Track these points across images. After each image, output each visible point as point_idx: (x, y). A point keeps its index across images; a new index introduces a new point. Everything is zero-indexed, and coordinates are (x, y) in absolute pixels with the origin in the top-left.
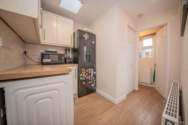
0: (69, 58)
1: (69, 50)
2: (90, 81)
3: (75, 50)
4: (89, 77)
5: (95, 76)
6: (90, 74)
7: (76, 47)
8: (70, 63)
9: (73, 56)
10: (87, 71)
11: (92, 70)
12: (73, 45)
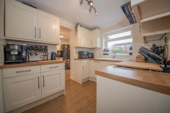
0: (59, 55)
1: (59, 52)
2: (68, 64)
3: (61, 52)
4: (68, 62)
5: (70, 62)
6: (68, 61)
7: (62, 50)
8: (60, 57)
9: (61, 54)
10: (67, 60)
11: (69, 60)
12: (61, 50)
